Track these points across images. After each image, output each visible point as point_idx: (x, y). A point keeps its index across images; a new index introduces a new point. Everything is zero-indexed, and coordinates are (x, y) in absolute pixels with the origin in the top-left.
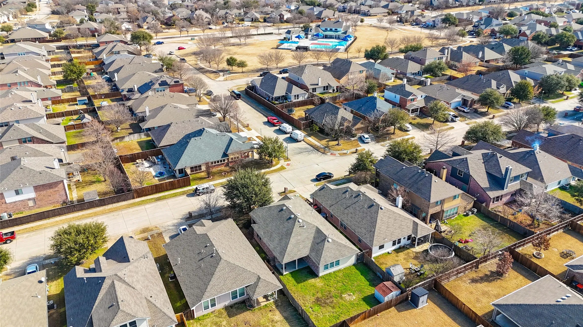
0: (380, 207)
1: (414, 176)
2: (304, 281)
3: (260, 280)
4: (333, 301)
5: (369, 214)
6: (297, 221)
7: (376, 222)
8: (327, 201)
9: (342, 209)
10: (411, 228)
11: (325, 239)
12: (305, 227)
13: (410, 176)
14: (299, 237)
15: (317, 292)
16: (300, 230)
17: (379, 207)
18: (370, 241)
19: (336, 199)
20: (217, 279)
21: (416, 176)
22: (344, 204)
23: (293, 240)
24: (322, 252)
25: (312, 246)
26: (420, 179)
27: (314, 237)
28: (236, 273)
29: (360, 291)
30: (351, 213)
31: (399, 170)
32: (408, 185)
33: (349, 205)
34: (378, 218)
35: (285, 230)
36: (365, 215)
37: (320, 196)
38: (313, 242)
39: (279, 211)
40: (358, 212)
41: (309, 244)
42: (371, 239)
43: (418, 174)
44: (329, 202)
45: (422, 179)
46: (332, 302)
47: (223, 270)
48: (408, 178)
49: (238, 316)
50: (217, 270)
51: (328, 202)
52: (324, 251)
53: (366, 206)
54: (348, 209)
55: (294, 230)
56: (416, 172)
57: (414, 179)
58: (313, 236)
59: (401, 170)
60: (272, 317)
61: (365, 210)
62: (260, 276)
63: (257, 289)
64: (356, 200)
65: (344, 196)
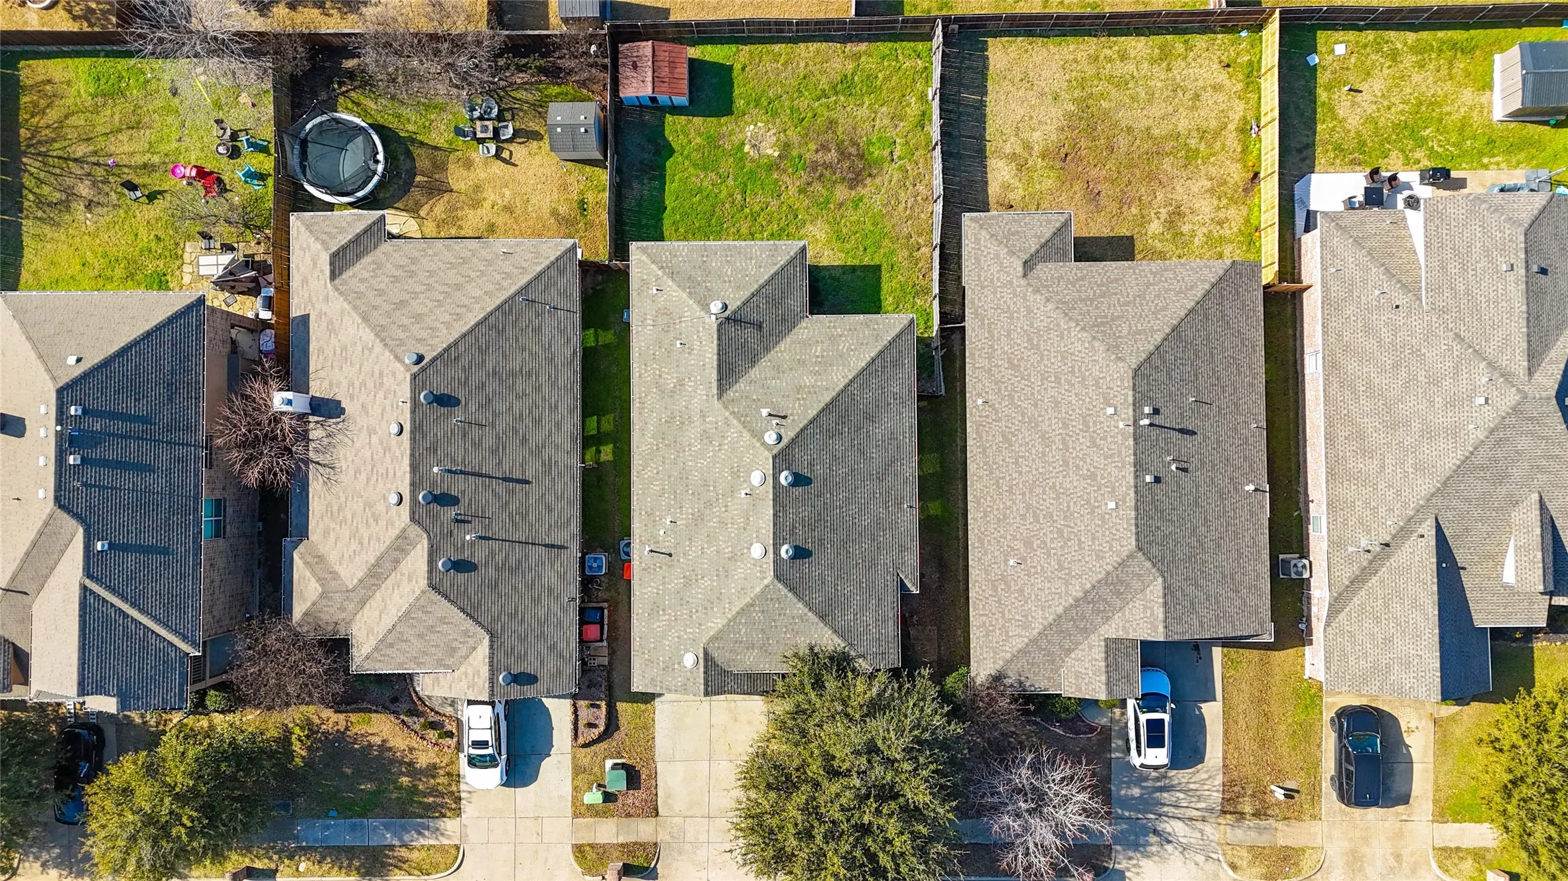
0: (416, 368)
1: (119, 465)
2: (853, 269)
3: (1026, 256)
4: (817, 151)
5: (476, 377)
6: (785, 441)
7: (485, 319)
8: (548, 592)
9: (534, 491)
10: (366, 260)
11: (728, 319)
12: (765, 412)
13: (128, 480)
14: (808, 380)
15: (841, 205)
16: (786, 406)
17: (423, 370)
18: (561, 272)
19: (519, 564)
20: (1165, 308)
21: (111, 455)
22: (513, 507)
23: (839, 378)
24: (767, 283)
25: (780, 336)
26: (119, 426)
27: (753, 362)
28: (1097, 308)
30: (523, 442)
31: (130, 559)
32: (181, 451)
33: (500, 487)
34: (465, 329)
36: (492, 386)
38: (767, 350)
40: (501, 425)
41: (785, 350)
42: (553, 272)
43: (95, 454)
44: (549, 573)
45: (113, 416)
46: (824, 148)
47: (1139, 332)
48: (150, 478)
50: (1159, 337)
51: (554, 581)
52: (761, 281)
53: (458, 415)
54: (517, 475)
55: (812, 413)
56: (91, 474)
58: (754, 373)
59: (126, 548)
61: (473, 407)
62: (1020, 269)
63: (1048, 235)
64: (457, 486)
65: (480, 555)
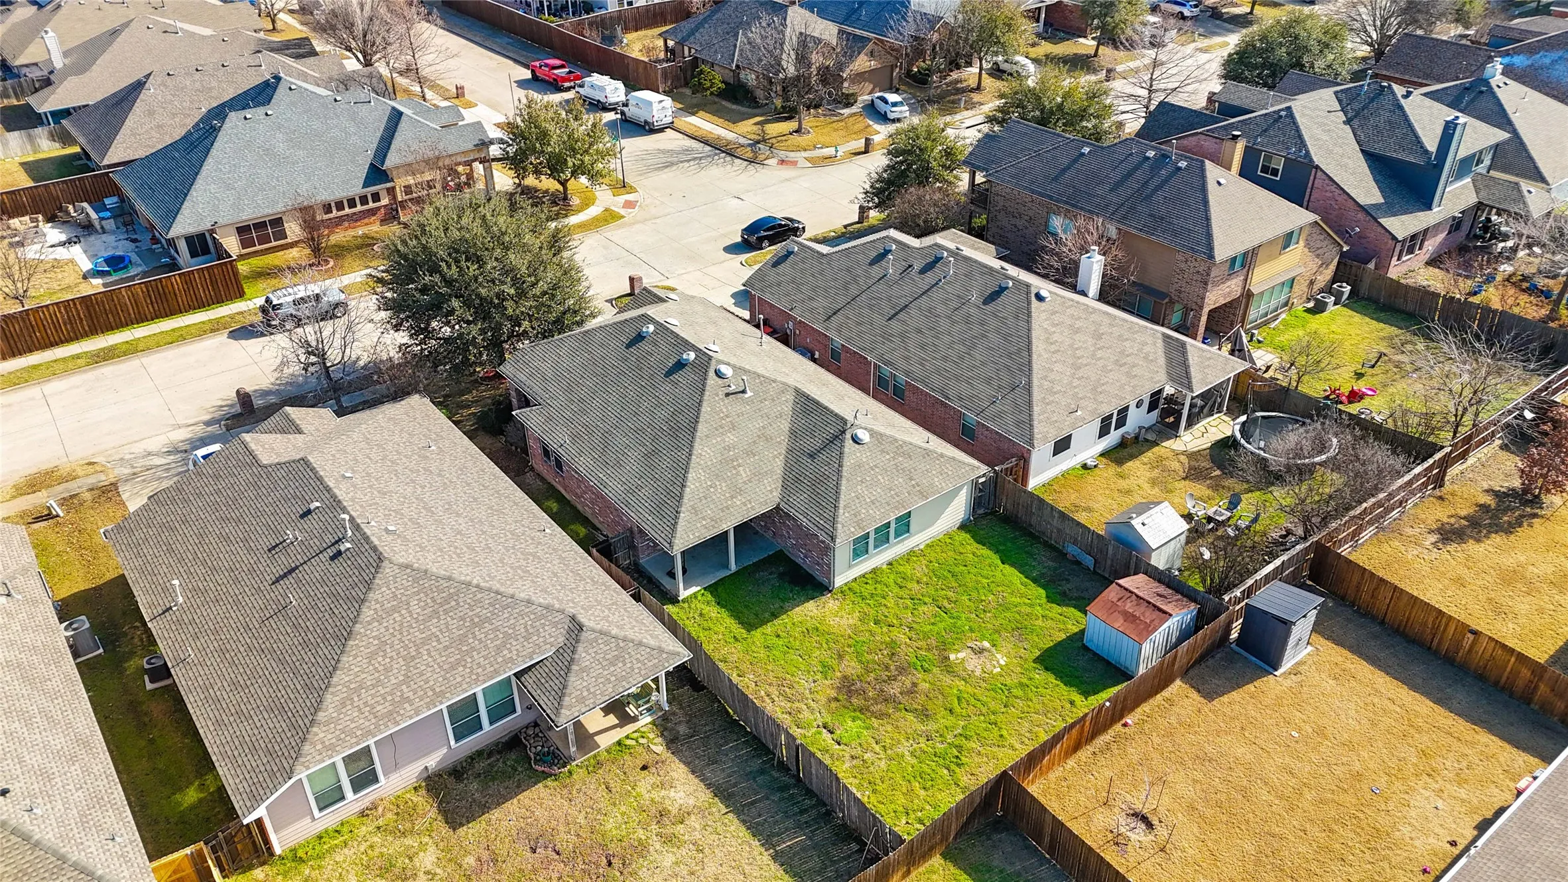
0: (1034, 291)
1: (1129, 174)
2: (775, 616)
3: (584, 636)
4: (914, 685)
5: (993, 323)
6: (711, 374)
7: (1029, 350)
8: (811, 299)
9: (879, 320)
10: (1162, 361)
11: (844, 432)
12: (749, 394)
13: (1116, 176)
14: (731, 438)
15: (841, 657)
16: (733, 407)
17: (1028, 293)
18: (1018, 424)
19: (846, 289)
20: (371, 657)
21: (1139, 172)
22: (884, 304)
23: (705, 451)
24: (838, 485)
25: (788, 468)
26: (1156, 181)
27: (793, 432)
28: (462, 619)
29: (1020, 630)
30: (919, 331)
31: (1065, 162)
32: (1111, 209)
33: (903, 302)
34: (1034, 334)
35: (662, 414)
36: (976, 330)
37: (779, 285)
38: (790, 451)
39: (628, 346)
40: (944, 324)
41: (775, 461)
42: (1024, 417)
43: (1146, 165)
44: (821, 304)
45: (1166, 181)
46: (912, 691)
47: (395, 609)
48: (1108, 187)
49: (495, 814)
50: (367, 613)
51: (815, 304)
52: (844, 482)
53: (975, 298)
54: (900, 316)
55: (705, 408)
56: (1135, 160)
57: (1133, 184)
58: (785, 426)
59: (1075, 161)
60: (657, 795)
61: (973, 311)
62: (582, 619)
63: (572, 678)
64: (930, 277)
65: (876, 271)
